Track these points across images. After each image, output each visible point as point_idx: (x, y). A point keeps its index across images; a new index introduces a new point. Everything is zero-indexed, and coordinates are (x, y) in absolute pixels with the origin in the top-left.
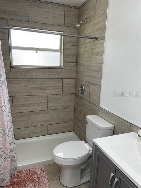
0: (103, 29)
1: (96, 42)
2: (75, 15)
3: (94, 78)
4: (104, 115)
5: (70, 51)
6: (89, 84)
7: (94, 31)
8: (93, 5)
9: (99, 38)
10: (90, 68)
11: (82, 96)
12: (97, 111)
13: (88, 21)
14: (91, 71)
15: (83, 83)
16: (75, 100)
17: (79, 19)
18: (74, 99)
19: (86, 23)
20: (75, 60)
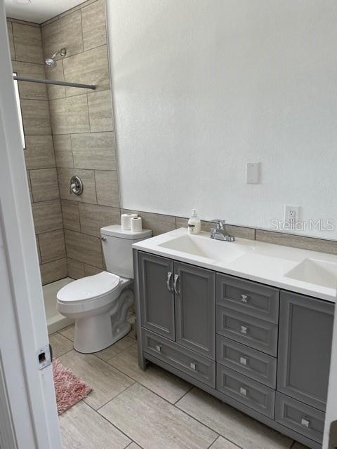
2: (34, 39)
3: (101, 160)
5: (35, 113)
6: (92, 171)
7: (84, 75)
8: (76, 26)
9: (98, 86)
10: (87, 143)
11: (78, 199)
12: (117, 217)
13: (68, 54)
14: (92, 147)
15: (75, 174)
18: (59, 209)
19: (64, 57)
20: (48, 130)
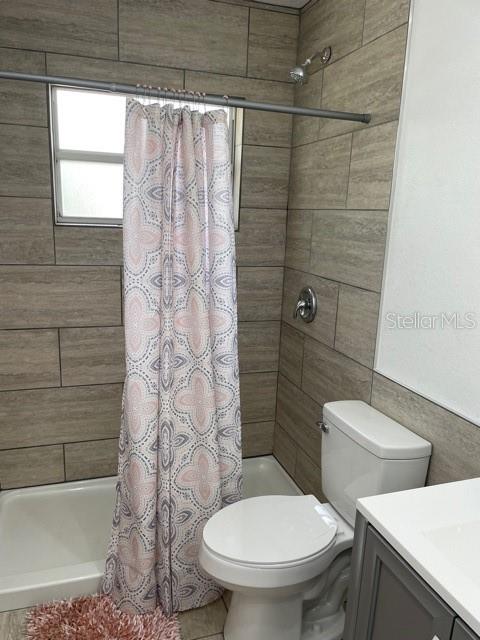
0: (393, 85)
1: (364, 131)
2: (285, 36)
3: (355, 265)
4: (390, 401)
5: (264, 169)
6: (336, 285)
7: (355, 94)
9: (377, 116)
10: (337, 229)
11: (305, 329)
12: (363, 386)
13: (335, 56)
14: (344, 237)
15: (310, 284)
16: (280, 343)
17: (298, 51)
18: (276, 338)
19: (326, 64)
20: (282, 199)
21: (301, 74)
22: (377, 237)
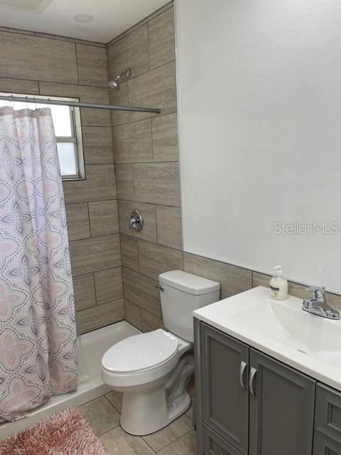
0: (172, 92)
1: (158, 118)
2: (99, 60)
3: (163, 193)
4: (195, 266)
5: (97, 140)
6: (153, 206)
7: (149, 97)
8: (142, 43)
9: (164, 109)
10: (149, 174)
11: (138, 235)
12: (180, 261)
13: (133, 75)
14: (154, 178)
15: (137, 208)
16: (121, 248)
17: (108, 68)
18: (118, 245)
19: (128, 79)
20: (110, 158)
21: (115, 85)
22: (174, 176)
